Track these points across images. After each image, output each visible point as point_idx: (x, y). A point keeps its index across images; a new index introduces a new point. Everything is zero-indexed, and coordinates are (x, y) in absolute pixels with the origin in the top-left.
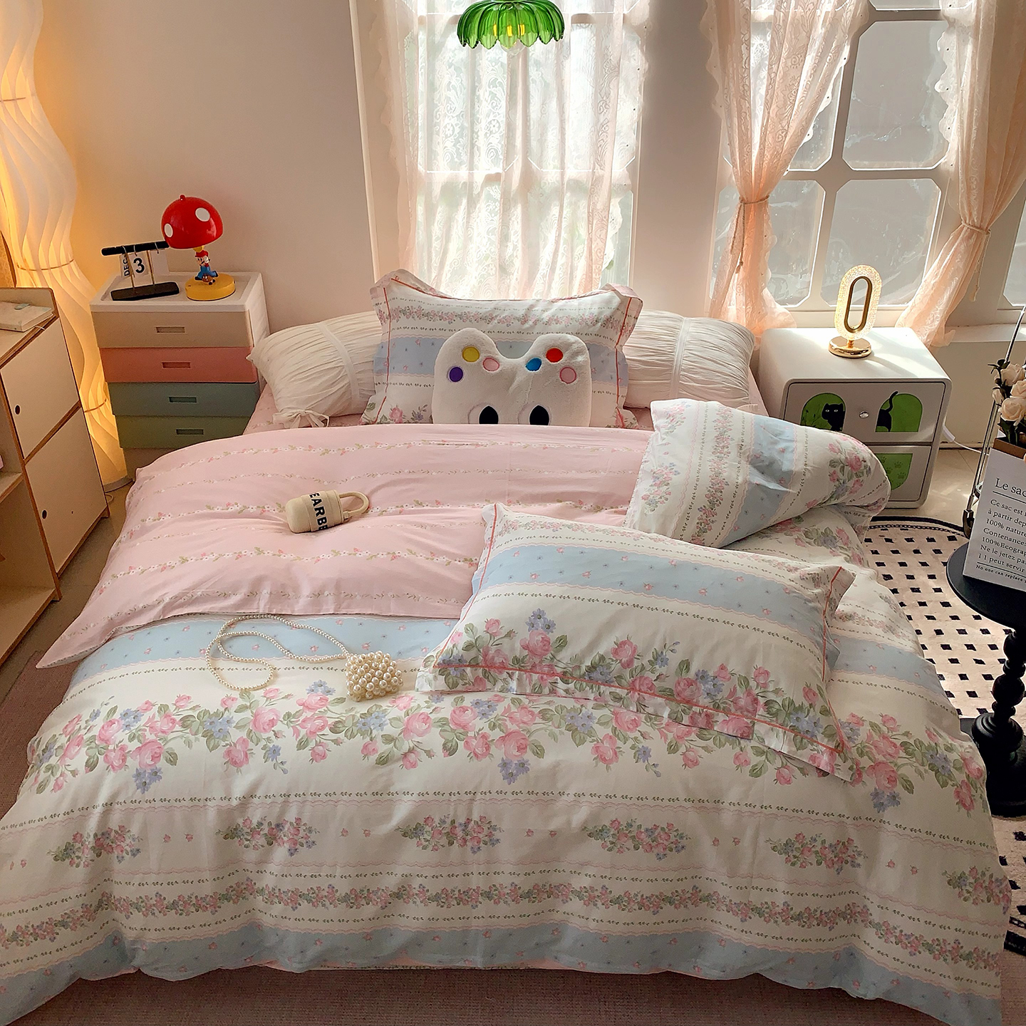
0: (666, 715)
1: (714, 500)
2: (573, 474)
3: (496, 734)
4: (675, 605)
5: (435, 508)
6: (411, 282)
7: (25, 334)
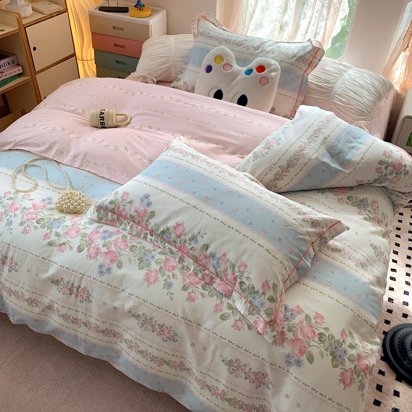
0: (192, 269)
1: (291, 164)
2: (231, 132)
3: (104, 250)
4: (214, 213)
5: (156, 131)
6: (212, 20)
7: (44, 15)
